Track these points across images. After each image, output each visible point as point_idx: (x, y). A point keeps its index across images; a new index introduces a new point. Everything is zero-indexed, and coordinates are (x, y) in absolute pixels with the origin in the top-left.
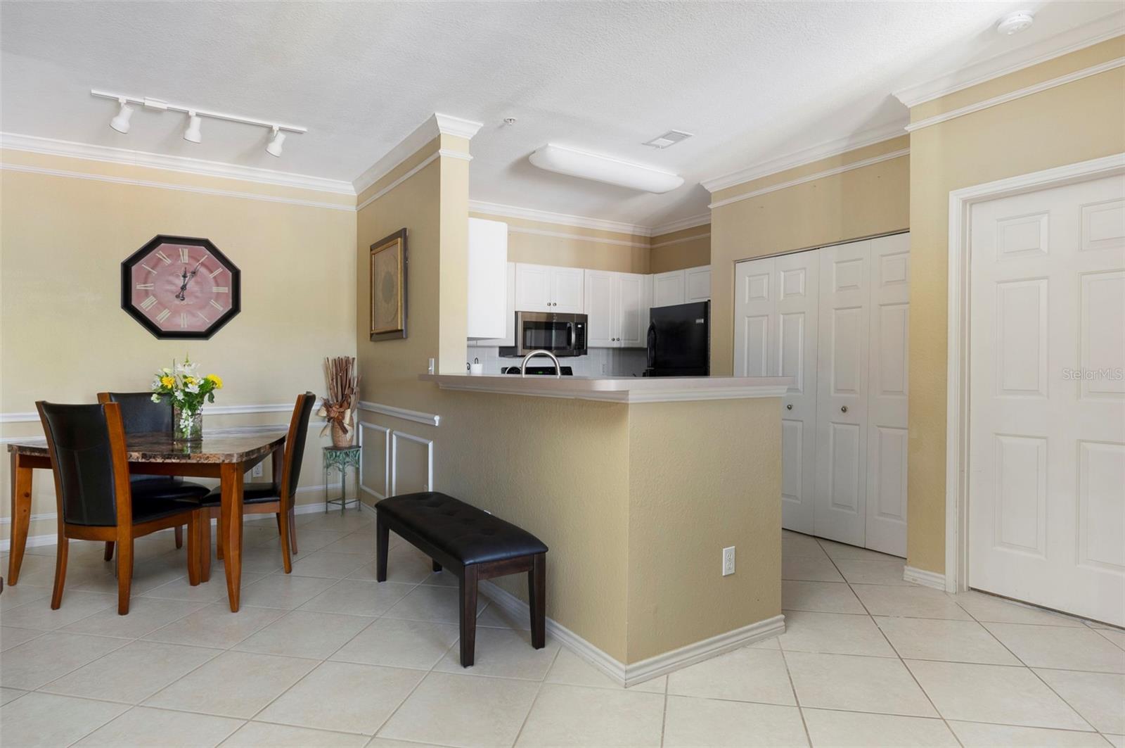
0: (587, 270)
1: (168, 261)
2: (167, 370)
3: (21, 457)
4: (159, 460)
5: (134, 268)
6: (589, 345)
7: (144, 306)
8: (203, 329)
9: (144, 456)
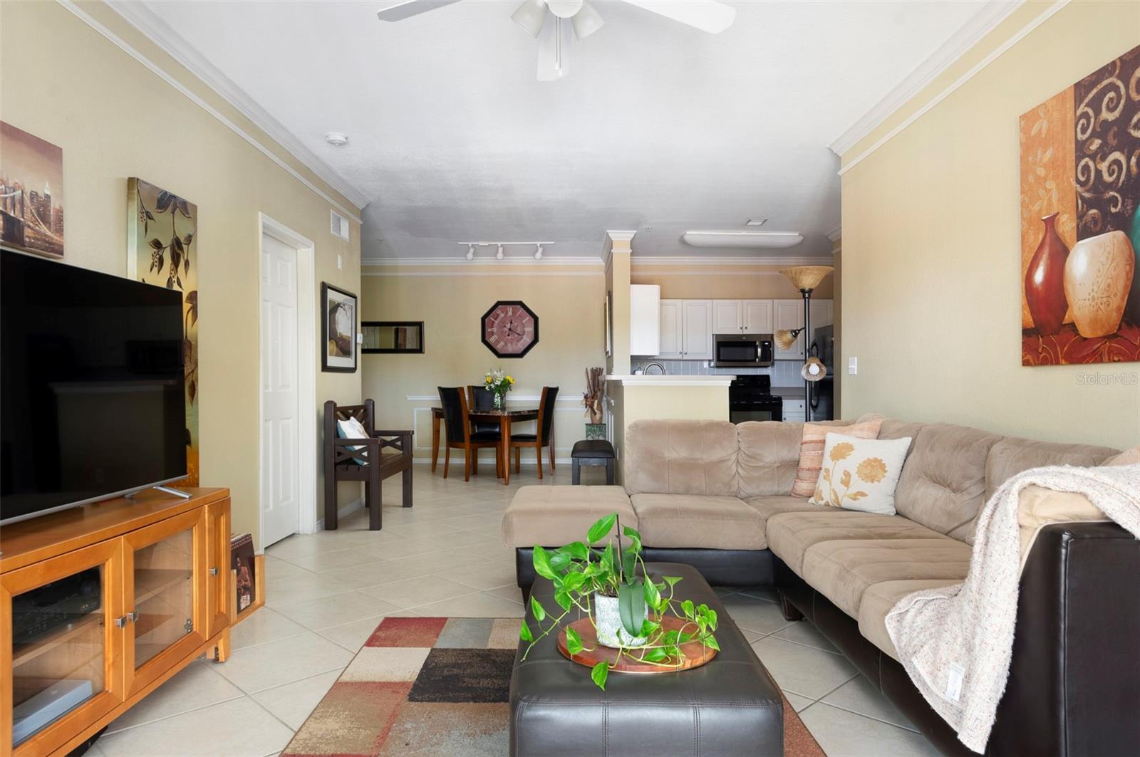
0: (775, 301)
1: (502, 315)
2: (489, 374)
3: (436, 413)
4: (479, 414)
5: (486, 320)
6: (775, 358)
7: (492, 340)
8: (519, 352)
9: (475, 412)
